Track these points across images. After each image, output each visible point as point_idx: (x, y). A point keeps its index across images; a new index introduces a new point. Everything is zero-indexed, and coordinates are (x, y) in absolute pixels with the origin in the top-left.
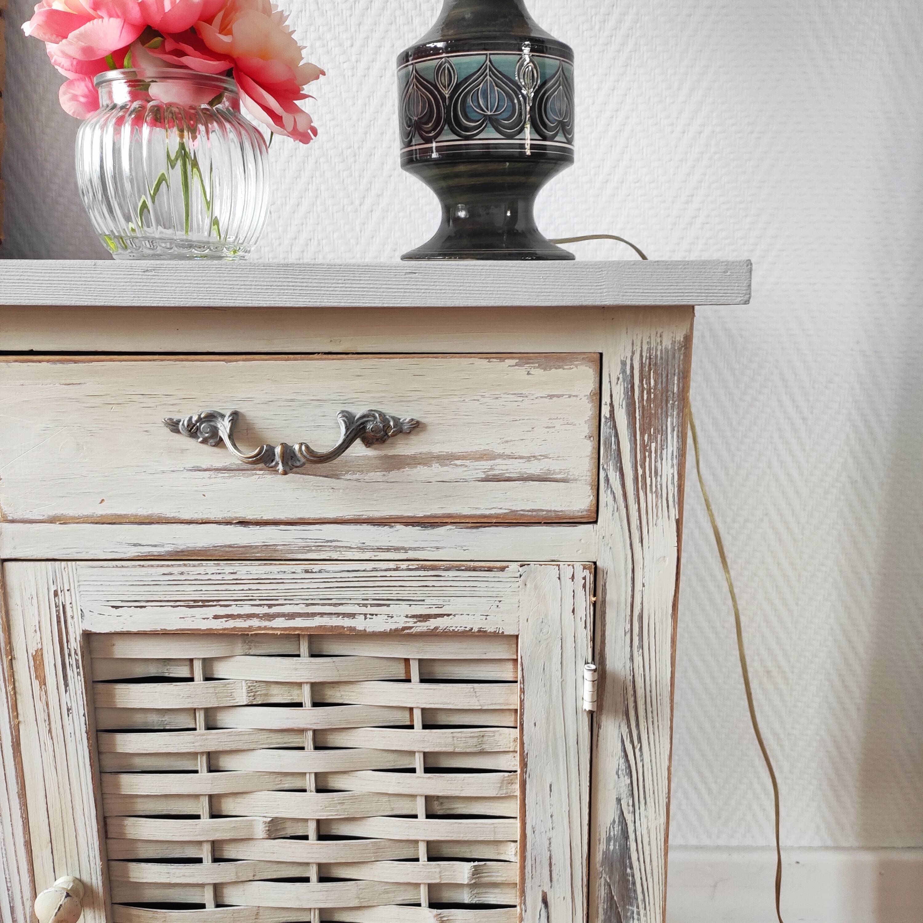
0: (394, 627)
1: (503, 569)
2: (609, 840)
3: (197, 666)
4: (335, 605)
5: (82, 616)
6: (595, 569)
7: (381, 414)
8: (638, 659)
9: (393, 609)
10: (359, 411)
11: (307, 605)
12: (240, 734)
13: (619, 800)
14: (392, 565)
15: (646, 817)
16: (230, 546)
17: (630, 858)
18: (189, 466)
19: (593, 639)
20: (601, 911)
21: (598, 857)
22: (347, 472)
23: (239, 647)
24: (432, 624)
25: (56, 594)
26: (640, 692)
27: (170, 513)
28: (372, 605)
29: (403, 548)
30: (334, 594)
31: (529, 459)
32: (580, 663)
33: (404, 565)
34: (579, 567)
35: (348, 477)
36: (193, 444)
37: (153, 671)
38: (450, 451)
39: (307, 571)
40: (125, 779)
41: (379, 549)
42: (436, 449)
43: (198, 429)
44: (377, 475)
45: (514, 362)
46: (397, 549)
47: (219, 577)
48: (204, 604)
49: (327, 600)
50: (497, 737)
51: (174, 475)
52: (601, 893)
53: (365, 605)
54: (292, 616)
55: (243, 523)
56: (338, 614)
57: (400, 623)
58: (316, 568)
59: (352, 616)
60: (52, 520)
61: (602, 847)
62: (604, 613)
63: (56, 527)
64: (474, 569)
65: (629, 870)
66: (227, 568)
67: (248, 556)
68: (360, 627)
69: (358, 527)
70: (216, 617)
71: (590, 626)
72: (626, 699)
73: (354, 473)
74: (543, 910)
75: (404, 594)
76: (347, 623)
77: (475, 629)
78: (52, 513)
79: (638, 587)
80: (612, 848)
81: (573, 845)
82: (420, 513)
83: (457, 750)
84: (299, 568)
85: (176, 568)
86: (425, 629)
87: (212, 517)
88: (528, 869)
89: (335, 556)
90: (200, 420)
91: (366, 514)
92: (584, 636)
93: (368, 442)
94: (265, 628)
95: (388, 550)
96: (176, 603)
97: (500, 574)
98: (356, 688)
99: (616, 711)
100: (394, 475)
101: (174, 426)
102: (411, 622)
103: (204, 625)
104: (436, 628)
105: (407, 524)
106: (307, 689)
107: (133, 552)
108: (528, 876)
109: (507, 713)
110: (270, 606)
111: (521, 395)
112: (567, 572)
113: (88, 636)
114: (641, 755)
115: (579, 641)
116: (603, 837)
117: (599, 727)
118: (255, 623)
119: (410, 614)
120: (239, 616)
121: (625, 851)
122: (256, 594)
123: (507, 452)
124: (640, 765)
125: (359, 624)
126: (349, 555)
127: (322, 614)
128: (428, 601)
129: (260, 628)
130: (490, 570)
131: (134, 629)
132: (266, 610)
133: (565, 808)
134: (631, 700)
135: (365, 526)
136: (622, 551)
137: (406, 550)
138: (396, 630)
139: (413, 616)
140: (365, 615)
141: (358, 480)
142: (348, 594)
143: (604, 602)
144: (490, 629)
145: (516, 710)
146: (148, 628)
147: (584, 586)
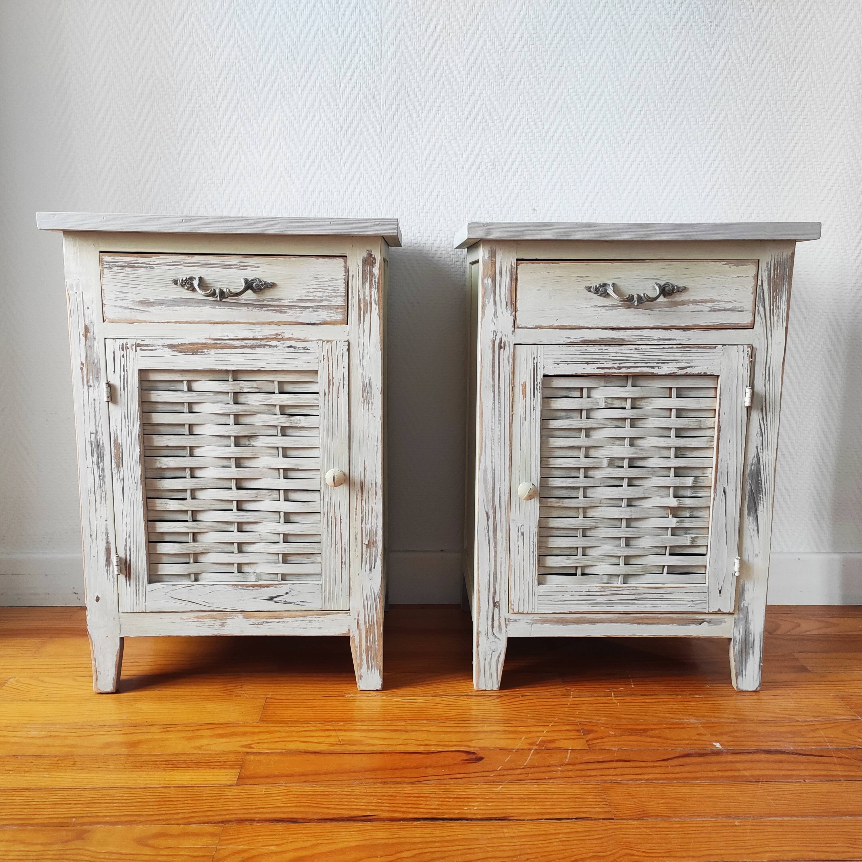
0: (669, 372)
1: (715, 348)
2: (752, 465)
3: (585, 391)
4: (646, 363)
5: (544, 368)
6: (752, 347)
7: (671, 284)
8: (767, 386)
9: (671, 364)
10: (662, 283)
11: (635, 363)
12: (600, 421)
13: (757, 447)
14: (671, 346)
15: (768, 454)
16: (606, 338)
17: (760, 473)
18: (593, 305)
19: (750, 377)
20: (747, 497)
21: (747, 472)
22: (655, 308)
23: (602, 383)
24: (685, 371)
25: (534, 358)
26: (768, 400)
27: (583, 325)
28: (661, 363)
29: (675, 339)
30: (646, 359)
31: (728, 302)
32: (745, 387)
33: (675, 346)
34: (746, 346)
35: (656, 310)
36: (595, 296)
37: (564, 393)
38: (697, 299)
39: (636, 349)
40: (552, 440)
41: (666, 340)
42: (692, 298)
43: (599, 290)
44: (667, 309)
45: (725, 263)
46: (673, 340)
47: (600, 351)
48: (594, 362)
49: (643, 362)
50: (707, 422)
51: (586, 309)
52: (748, 488)
53: (659, 363)
54: (628, 368)
55: (612, 329)
56: (647, 367)
57: (671, 370)
58: (640, 347)
59: (653, 367)
60: (537, 327)
61: (749, 468)
62: (755, 366)
63: (538, 330)
64: (704, 348)
65: (759, 478)
66: (604, 347)
67: (613, 343)
68: (656, 372)
69: (658, 330)
70: (598, 368)
71: (749, 371)
72: (762, 403)
73: (658, 308)
74: (724, 495)
75: (674, 358)
76: (651, 370)
77: (703, 373)
78: (537, 325)
79: (769, 355)
80: (753, 468)
81: (738, 466)
82: (683, 324)
83: (690, 427)
84: (633, 347)
85: (584, 348)
86: (682, 373)
87: (600, 326)
88: (718, 477)
89: (648, 343)
90: (600, 286)
91: (662, 325)
92: (747, 375)
93: (665, 296)
94: (617, 373)
95: (669, 340)
96: (581, 363)
97: (714, 350)
98: (649, 401)
99: (758, 409)
100: (674, 309)
101: (589, 289)
102: (676, 370)
103: (592, 372)
104: (687, 373)
105: (677, 329)
106: (629, 401)
107: (567, 341)
108: (718, 480)
109: (711, 411)
110: (620, 363)
111: (726, 276)
112: (741, 348)
113: (545, 376)
114: (767, 427)
115: (744, 377)
116: (750, 463)
117: (750, 415)
118: (613, 371)
119: (677, 366)
120: (607, 368)
121: (759, 469)
122: (614, 358)
123: (720, 299)
124: (766, 431)
125: (656, 371)
126: (653, 342)
127: (641, 367)
128: (684, 361)
129: (615, 373)
130: (710, 348)
131: (564, 373)
132: (618, 365)
133: (735, 450)
134: (764, 403)
135: (661, 330)
136: (763, 340)
137: (676, 340)
138: (670, 373)
139: (678, 368)
140: (658, 367)
141: (659, 311)
142: (652, 358)
143: (755, 361)
144: (709, 373)
145: (715, 410)
146: (570, 373)
147: (748, 354)
